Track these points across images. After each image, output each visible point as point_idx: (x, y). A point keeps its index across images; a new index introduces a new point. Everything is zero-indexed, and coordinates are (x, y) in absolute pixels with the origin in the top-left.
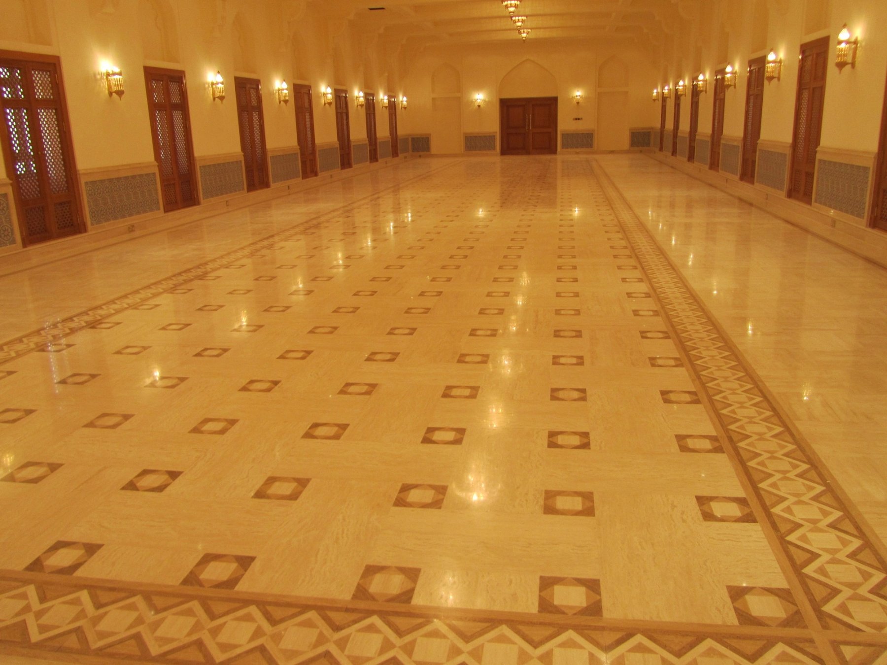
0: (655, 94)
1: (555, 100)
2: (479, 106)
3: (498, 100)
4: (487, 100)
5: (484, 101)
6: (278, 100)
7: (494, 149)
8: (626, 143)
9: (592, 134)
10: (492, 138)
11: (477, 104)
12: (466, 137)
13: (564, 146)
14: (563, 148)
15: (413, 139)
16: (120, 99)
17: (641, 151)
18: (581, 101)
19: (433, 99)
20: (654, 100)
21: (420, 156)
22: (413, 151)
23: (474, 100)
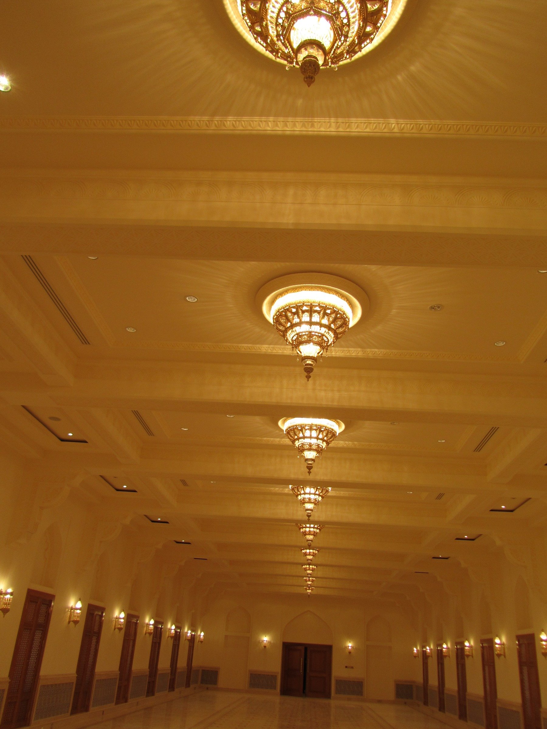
0: (415, 651)
1: (329, 648)
2: (265, 647)
3: (281, 644)
4: (272, 642)
5: (270, 642)
6: (113, 627)
7: (275, 688)
8: (391, 694)
9: (362, 682)
10: (274, 677)
11: (263, 645)
12: (251, 674)
13: (338, 692)
14: (336, 693)
15: (203, 671)
16: (4, 617)
17: (405, 703)
18: (352, 651)
19: (226, 636)
20: (415, 657)
21: (207, 689)
22: (201, 683)
23: (261, 641)
